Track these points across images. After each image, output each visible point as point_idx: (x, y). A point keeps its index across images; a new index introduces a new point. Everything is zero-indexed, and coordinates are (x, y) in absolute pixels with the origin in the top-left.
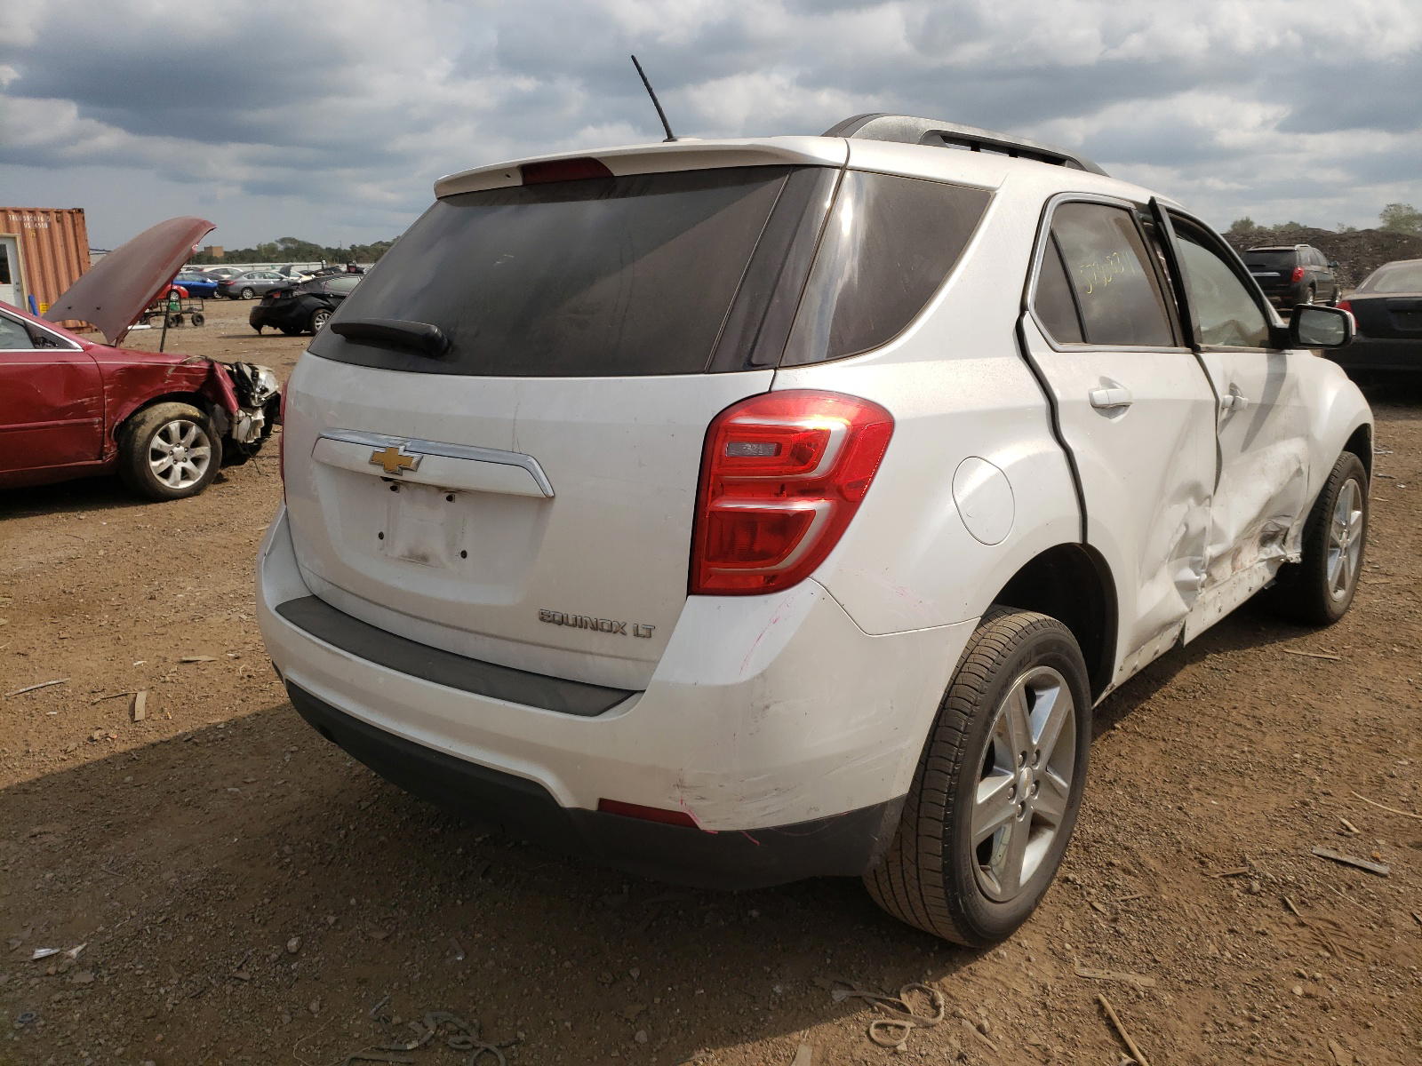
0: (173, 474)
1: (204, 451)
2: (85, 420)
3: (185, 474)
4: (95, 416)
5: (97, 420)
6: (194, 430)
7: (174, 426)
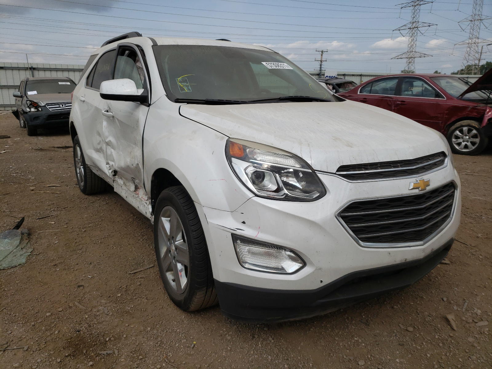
0: (461, 145)
1: (477, 140)
2: (438, 121)
3: (466, 147)
4: (440, 121)
5: (440, 122)
6: (474, 132)
7: (465, 129)
